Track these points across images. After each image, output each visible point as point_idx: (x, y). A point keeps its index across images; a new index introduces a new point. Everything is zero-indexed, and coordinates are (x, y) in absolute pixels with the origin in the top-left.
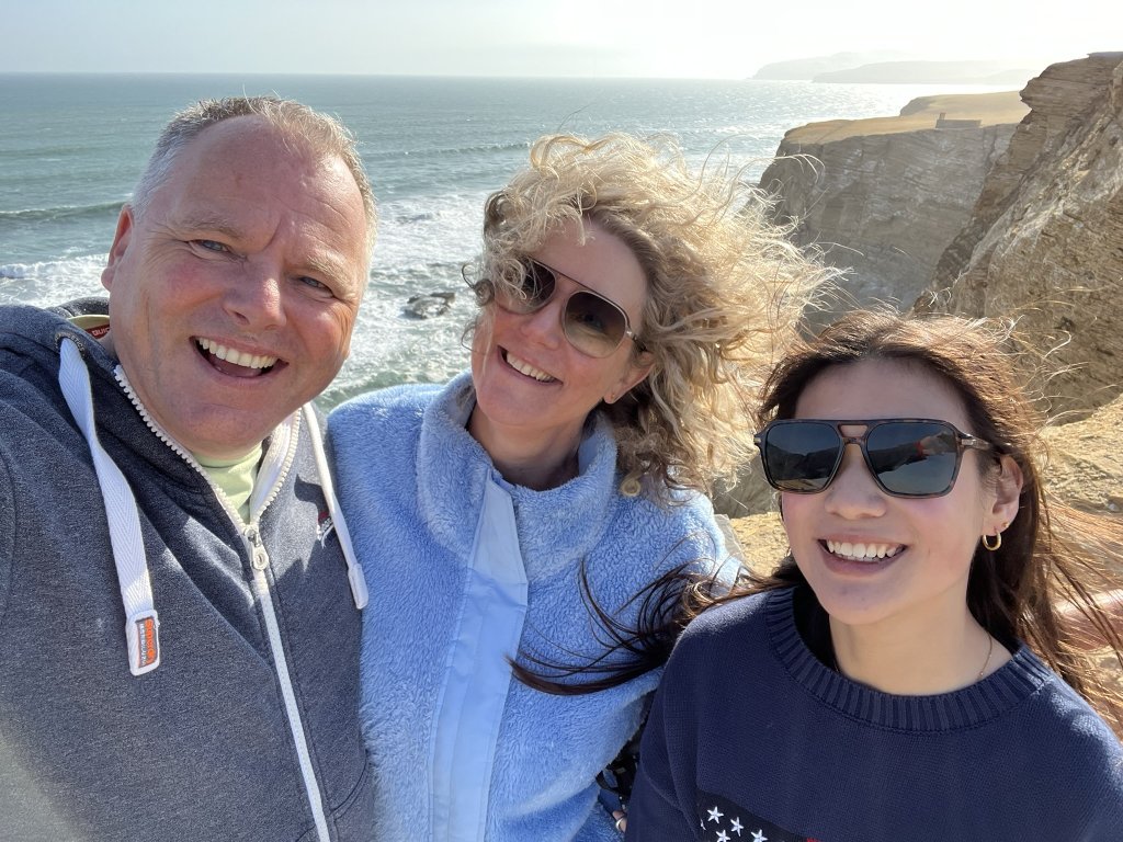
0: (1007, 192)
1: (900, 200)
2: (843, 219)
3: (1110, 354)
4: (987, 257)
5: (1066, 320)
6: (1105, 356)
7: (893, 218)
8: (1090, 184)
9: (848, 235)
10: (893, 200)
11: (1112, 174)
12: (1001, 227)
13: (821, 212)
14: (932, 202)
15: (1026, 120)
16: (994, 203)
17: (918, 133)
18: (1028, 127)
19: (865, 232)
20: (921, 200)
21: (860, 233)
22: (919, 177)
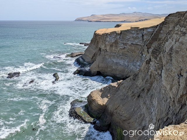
1: (126, 44)
2: (114, 48)
7: (124, 48)
9: (115, 52)
10: (124, 44)
13: (109, 47)
17: (127, 30)
19: (119, 51)
20: (130, 44)
21: (118, 51)
22: (129, 39)
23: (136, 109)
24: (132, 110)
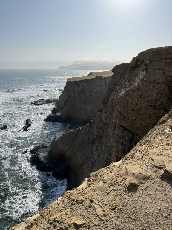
0: (112, 88)
1: (92, 91)
2: (81, 96)
3: (141, 114)
4: (113, 100)
5: (133, 109)
6: (141, 115)
7: (91, 95)
8: (131, 85)
10: (90, 92)
11: (135, 83)
12: (113, 95)
13: (77, 94)
14: (97, 92)
15: (113, 75)
16: (111, 91)
18: (114, 77)
19: (86, 98)
20: (95, 91)
22: (94, 87)
23: (90, 155)
24: (87, 156)
